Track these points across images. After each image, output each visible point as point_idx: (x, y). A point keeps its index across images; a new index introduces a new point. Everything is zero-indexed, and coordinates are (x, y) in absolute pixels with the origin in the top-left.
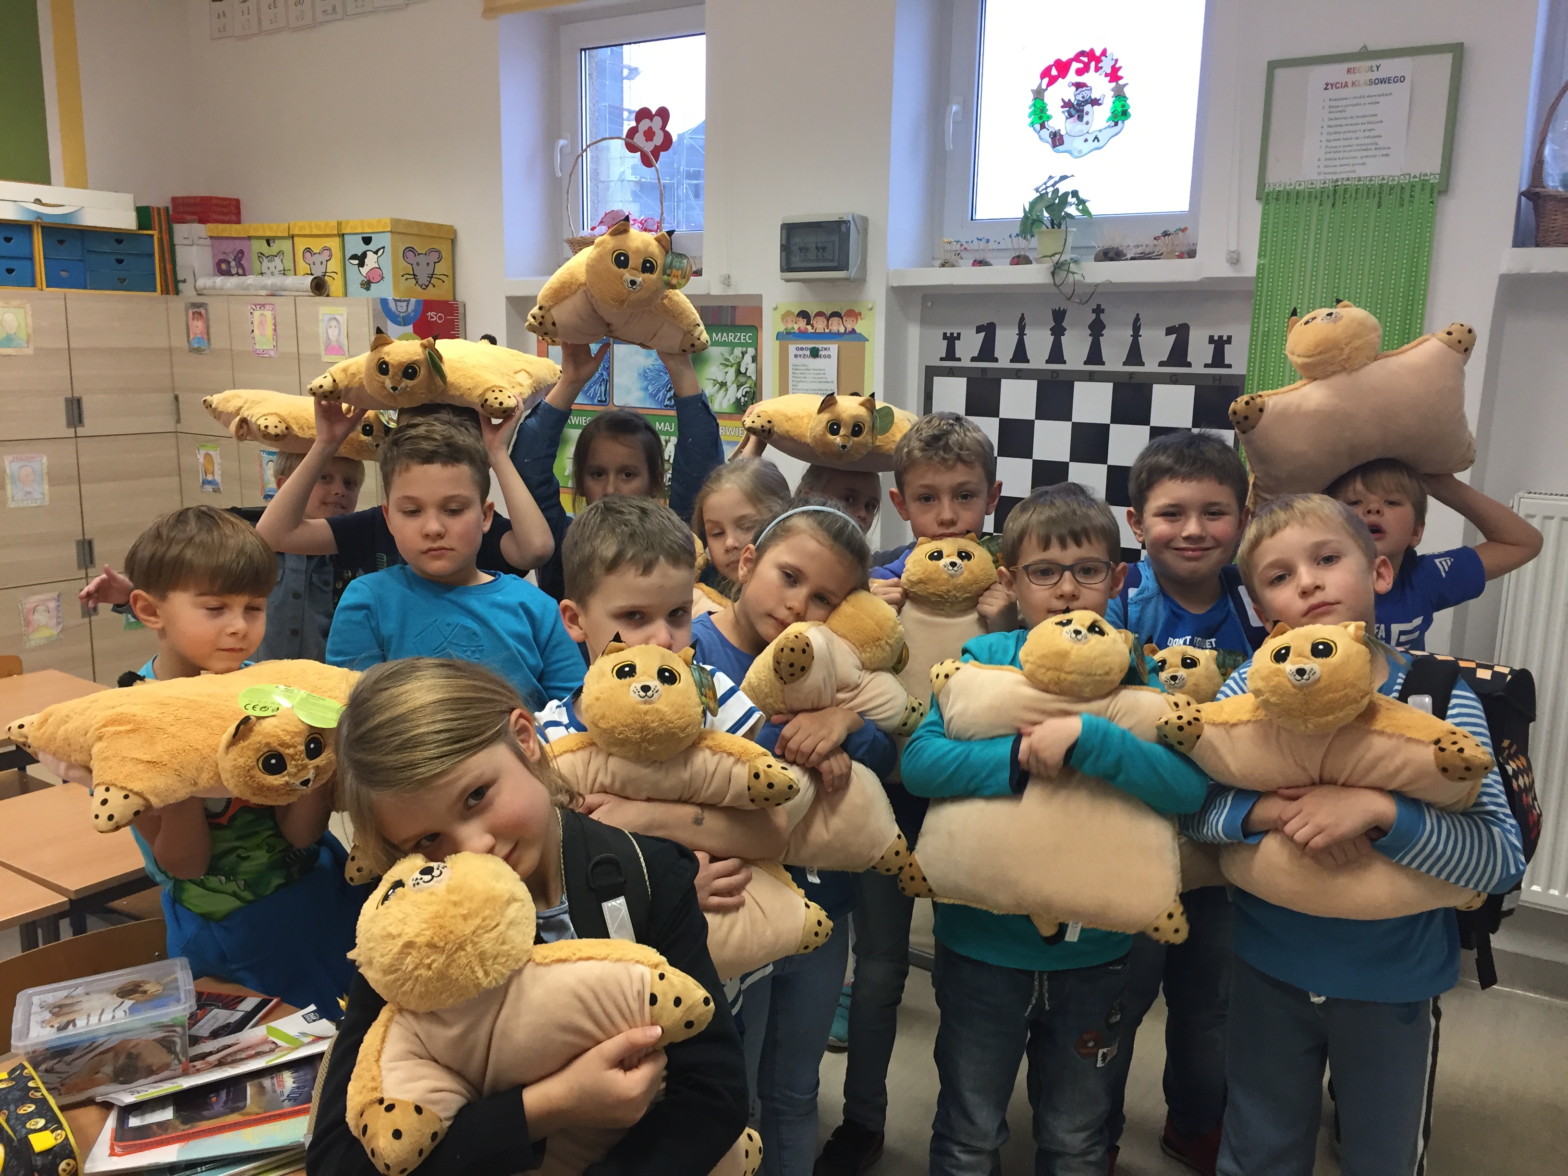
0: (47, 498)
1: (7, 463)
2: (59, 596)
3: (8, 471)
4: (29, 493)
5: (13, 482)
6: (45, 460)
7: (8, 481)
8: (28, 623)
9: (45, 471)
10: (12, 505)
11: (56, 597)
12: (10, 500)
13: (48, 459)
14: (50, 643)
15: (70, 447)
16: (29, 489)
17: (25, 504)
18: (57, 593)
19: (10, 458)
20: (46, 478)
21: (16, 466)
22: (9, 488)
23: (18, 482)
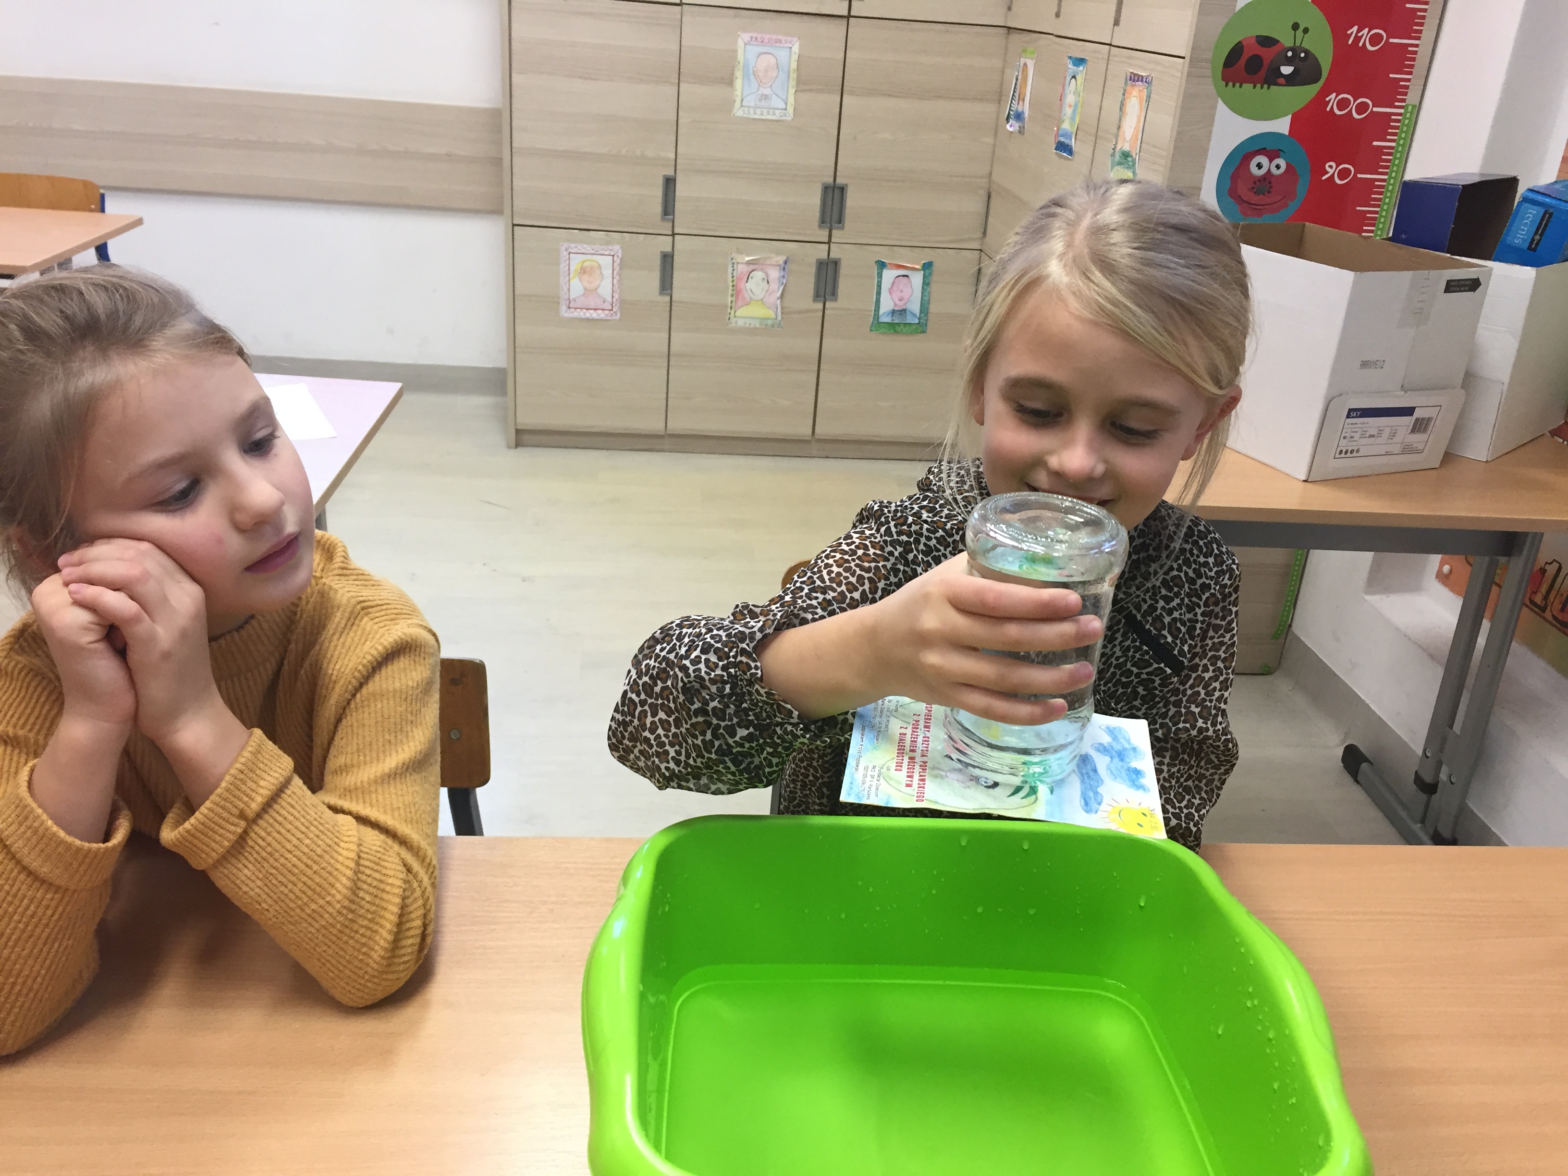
0: (791, 110)
1: (740, 43)
2: (786, 262)
3: (741, 58)
4: (766, 97)
5: (746, 76)
7: (739, 74)
8: (737, 292)
9: (794, 65)
10: (739, 113)
11: (781, 262)
12: (737, 104)
13: (800, 46)
14: (766, 328)
15: (838, 29)
16: (767, 91)
17: (758, 114)
18: (785, 258)
19: (746, 37)
20: (794, 76)
21: (754, 50)
22: (738, 83)
23: (752, 77)
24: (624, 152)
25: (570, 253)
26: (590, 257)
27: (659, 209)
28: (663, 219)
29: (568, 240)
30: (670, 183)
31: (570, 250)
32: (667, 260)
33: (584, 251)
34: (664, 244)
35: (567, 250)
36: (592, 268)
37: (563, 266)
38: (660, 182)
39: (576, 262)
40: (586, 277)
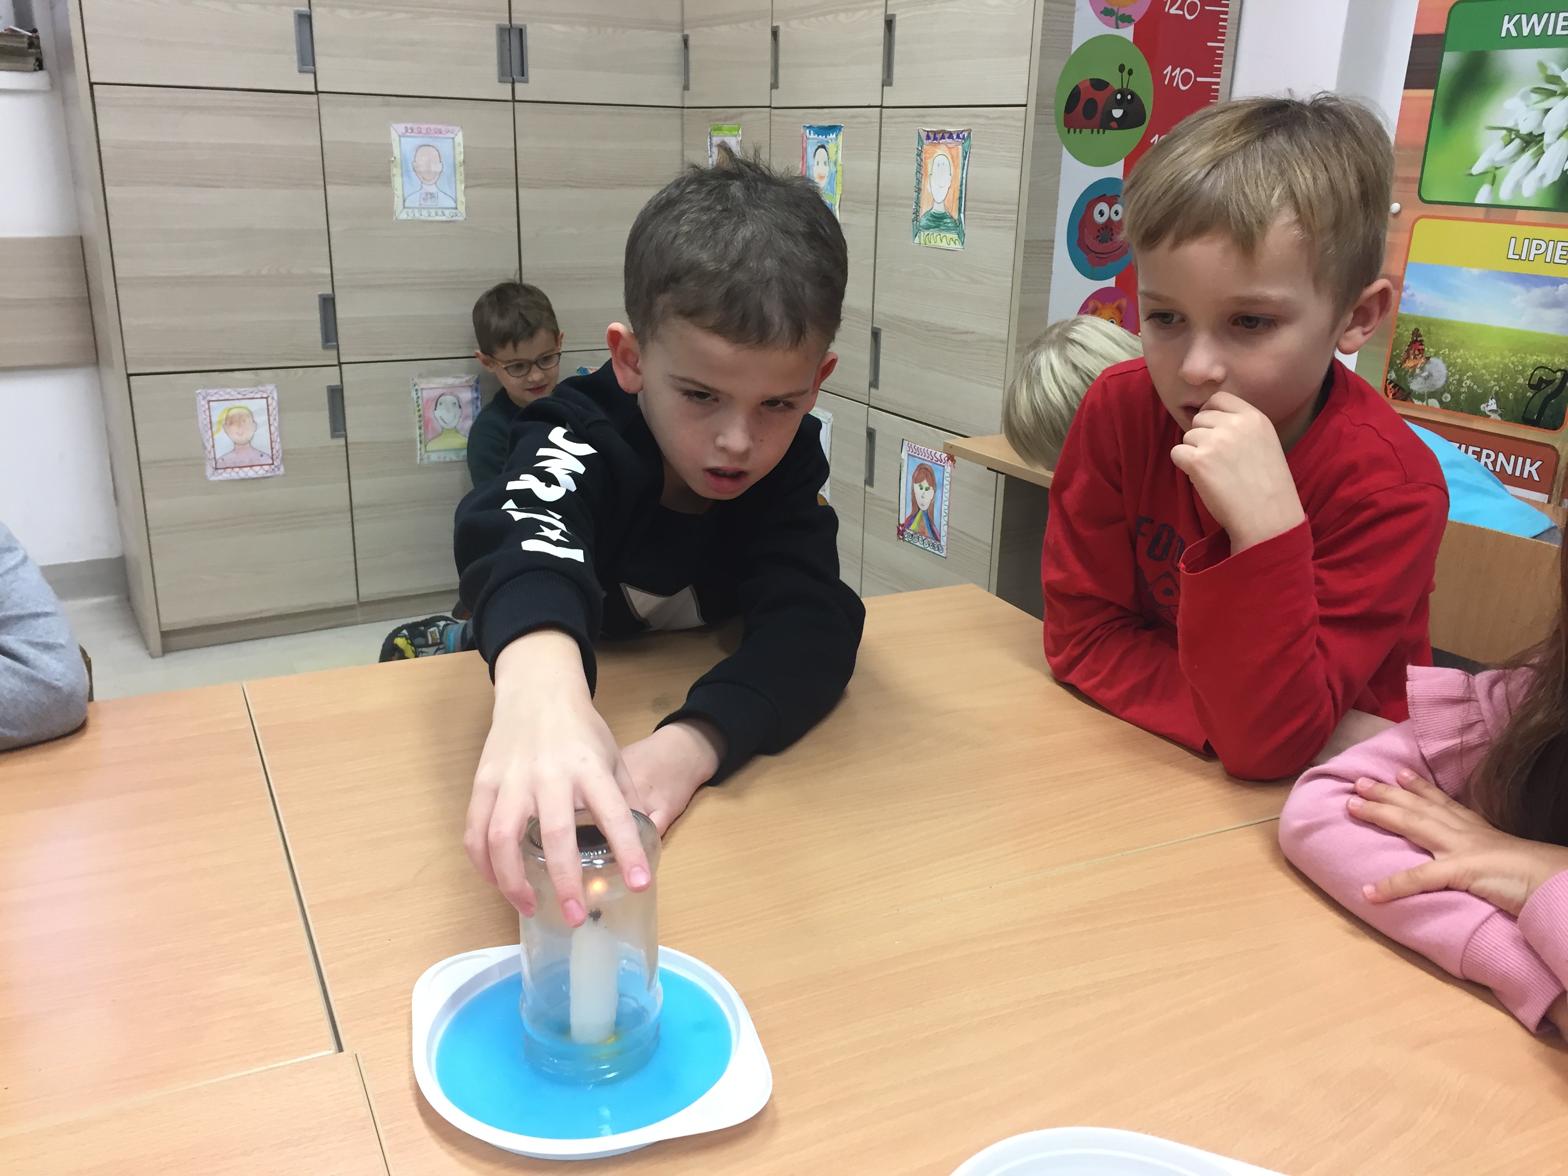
0: (462, 208)
1: (394, 136)
2: (476, 382)
3: (396, 152)
4: (432, 195)
5: (405, 173)
6: (459, 138)
7: (396, 171)
8: (425, 423)
9: (461, 158)
11: (472, 382)
13: (464, 136)
15: (504, 114)
16: (433, 189)
17: (425, 215)
18: (474, 377)
19: (400, 128)
20: (461, 170)
21: (410, 143)
22: (397, 181)
23: (413, 174)
24: (264, 272)
25: (209, 402)
26: (237, 403)
27: (318, 336)
28: (325, 347)
29: (205, 387)
30: (328, 304)
31: (209, 398)
32: (336, 395)
33: (227, 397)
34: (331, 377)
35: (204, 398)
36: (240, 416)
37: (203, 418)
38: (316, 303)
39: (219, 412)
40: (234, 429)
